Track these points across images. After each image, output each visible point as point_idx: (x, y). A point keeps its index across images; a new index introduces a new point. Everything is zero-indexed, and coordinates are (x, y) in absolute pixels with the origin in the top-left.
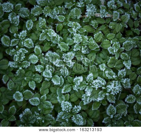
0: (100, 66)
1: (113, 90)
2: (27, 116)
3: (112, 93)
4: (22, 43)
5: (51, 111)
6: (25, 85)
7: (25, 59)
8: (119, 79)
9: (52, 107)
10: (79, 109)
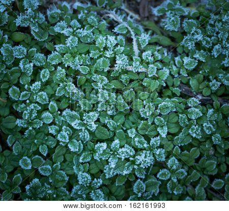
0: (129, 131)
1: (143, 162)
2: (35, 188)
3: (142, 166)
4: (35, 97)
5: (65, 184)
6: (35, 149)
7: (36, 118)
8: (151, 149)
9: (67, 179)
10: (99, 182)
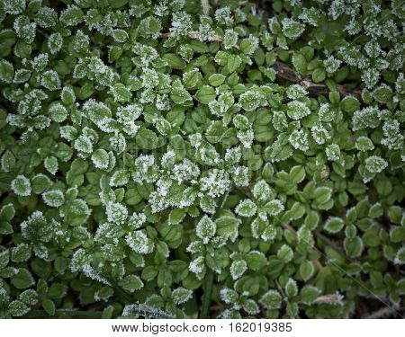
0: (190, 137)
1: (212, 188)
2: (36, 226)
3: (210, 194)
4: (38, 78)
5: (85, 221)
6: (37, 163)
7: (40, 112)
8: (226, 166)
9: (88, 212)
10: (141, 219)
